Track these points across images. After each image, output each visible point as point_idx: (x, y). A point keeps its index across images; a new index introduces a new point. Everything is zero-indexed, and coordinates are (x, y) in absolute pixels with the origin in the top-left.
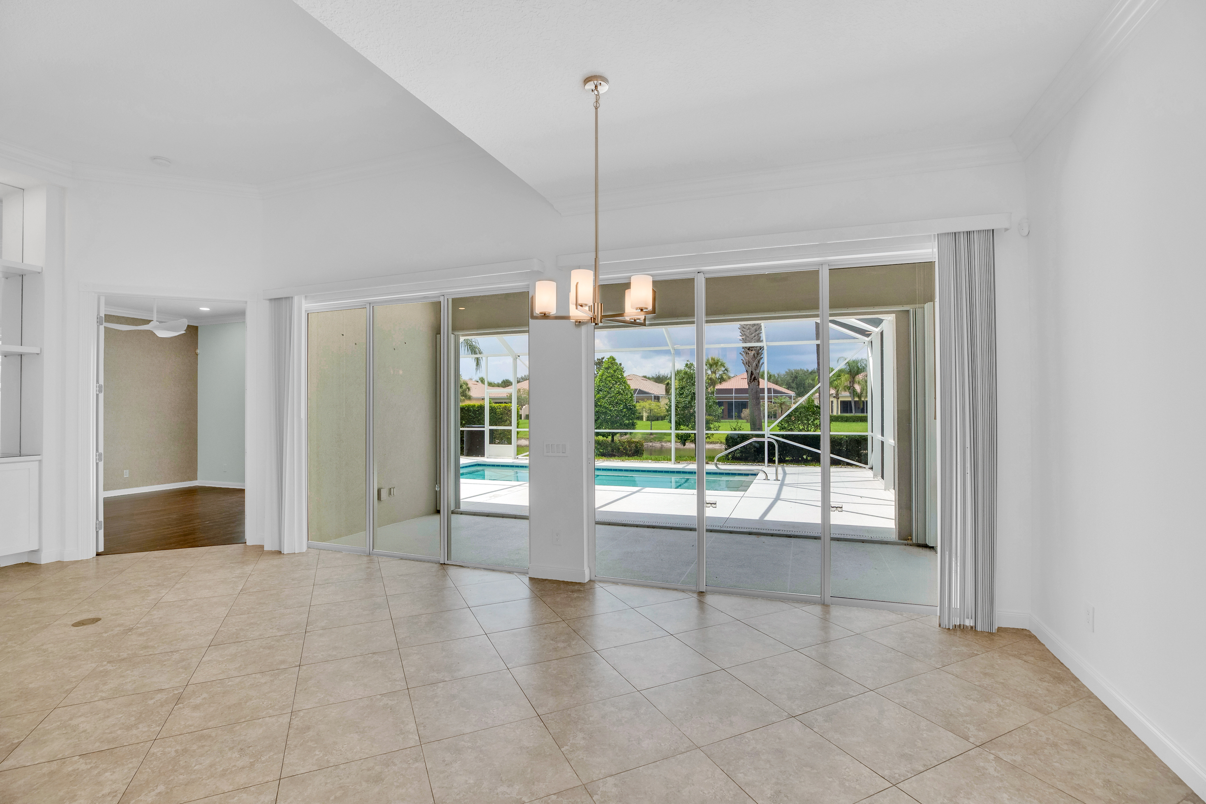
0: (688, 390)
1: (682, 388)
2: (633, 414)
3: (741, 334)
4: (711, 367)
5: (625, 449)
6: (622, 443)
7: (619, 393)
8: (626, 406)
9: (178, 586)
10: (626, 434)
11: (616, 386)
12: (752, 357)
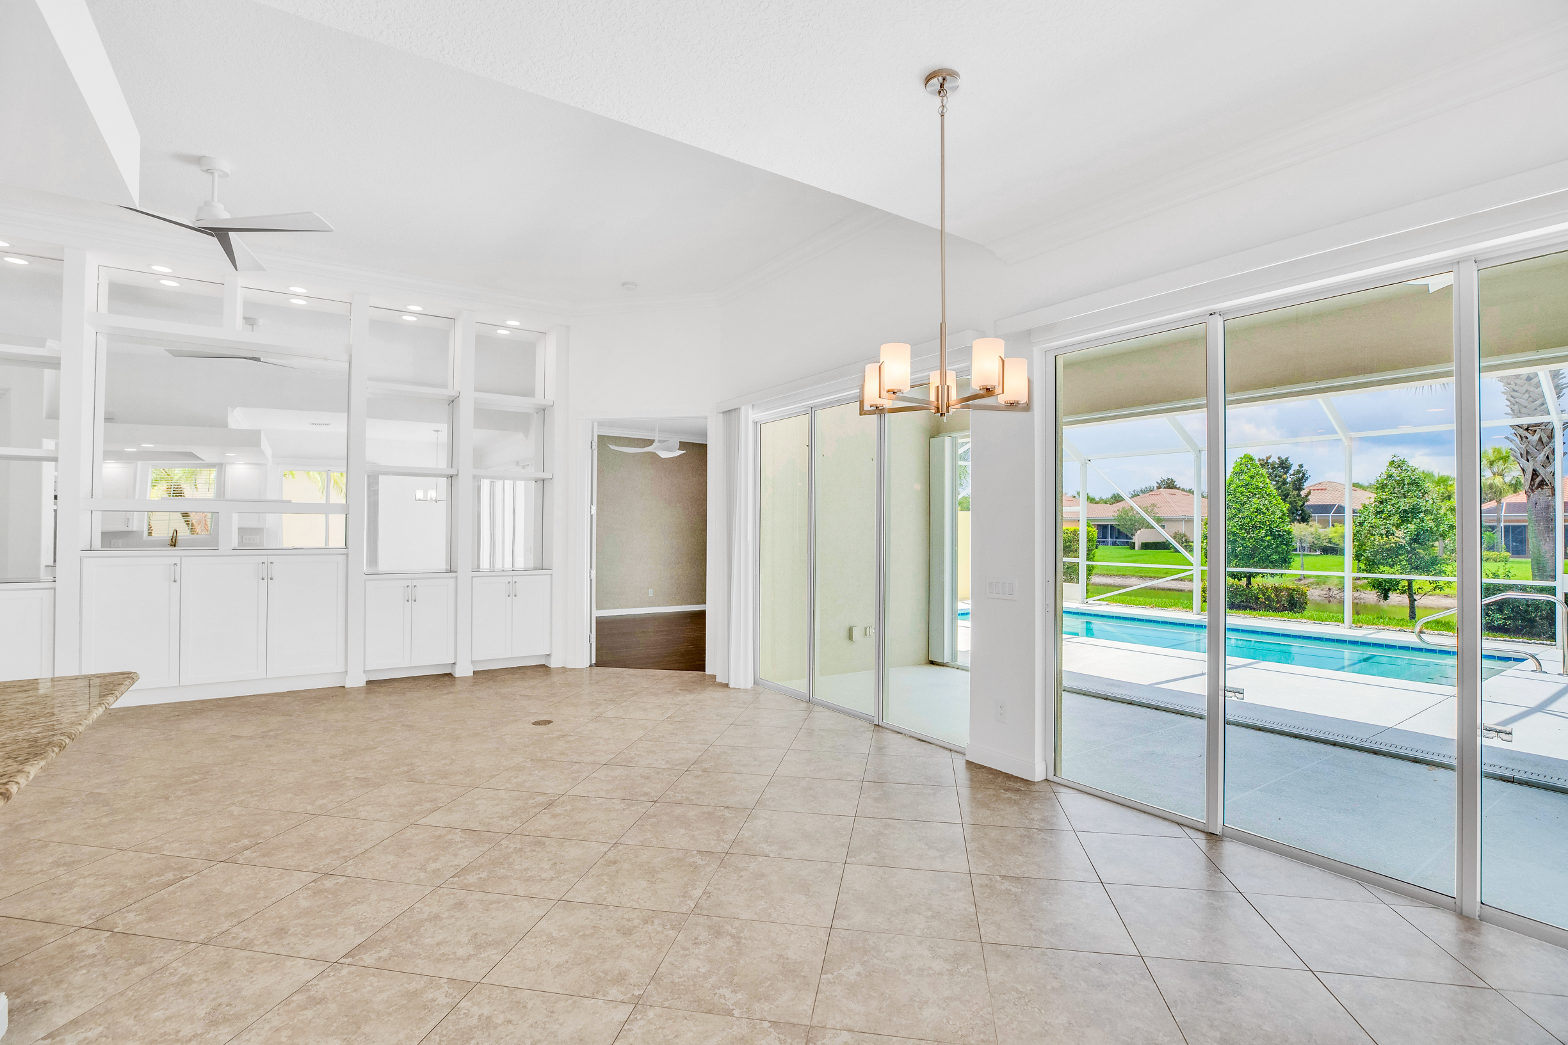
0: (1393, 505)
1: (1381, 503)
2: (1286, 545)
3: (1509, 403)
4: (1491, 465)
5: (1268, 598)
6: (1264, 590)
7: (1258, 511)
8: (1271, 532)
9: (624, 704)
10: (1273, 575)
11: (1254, 500)
12: (1534, 444)
